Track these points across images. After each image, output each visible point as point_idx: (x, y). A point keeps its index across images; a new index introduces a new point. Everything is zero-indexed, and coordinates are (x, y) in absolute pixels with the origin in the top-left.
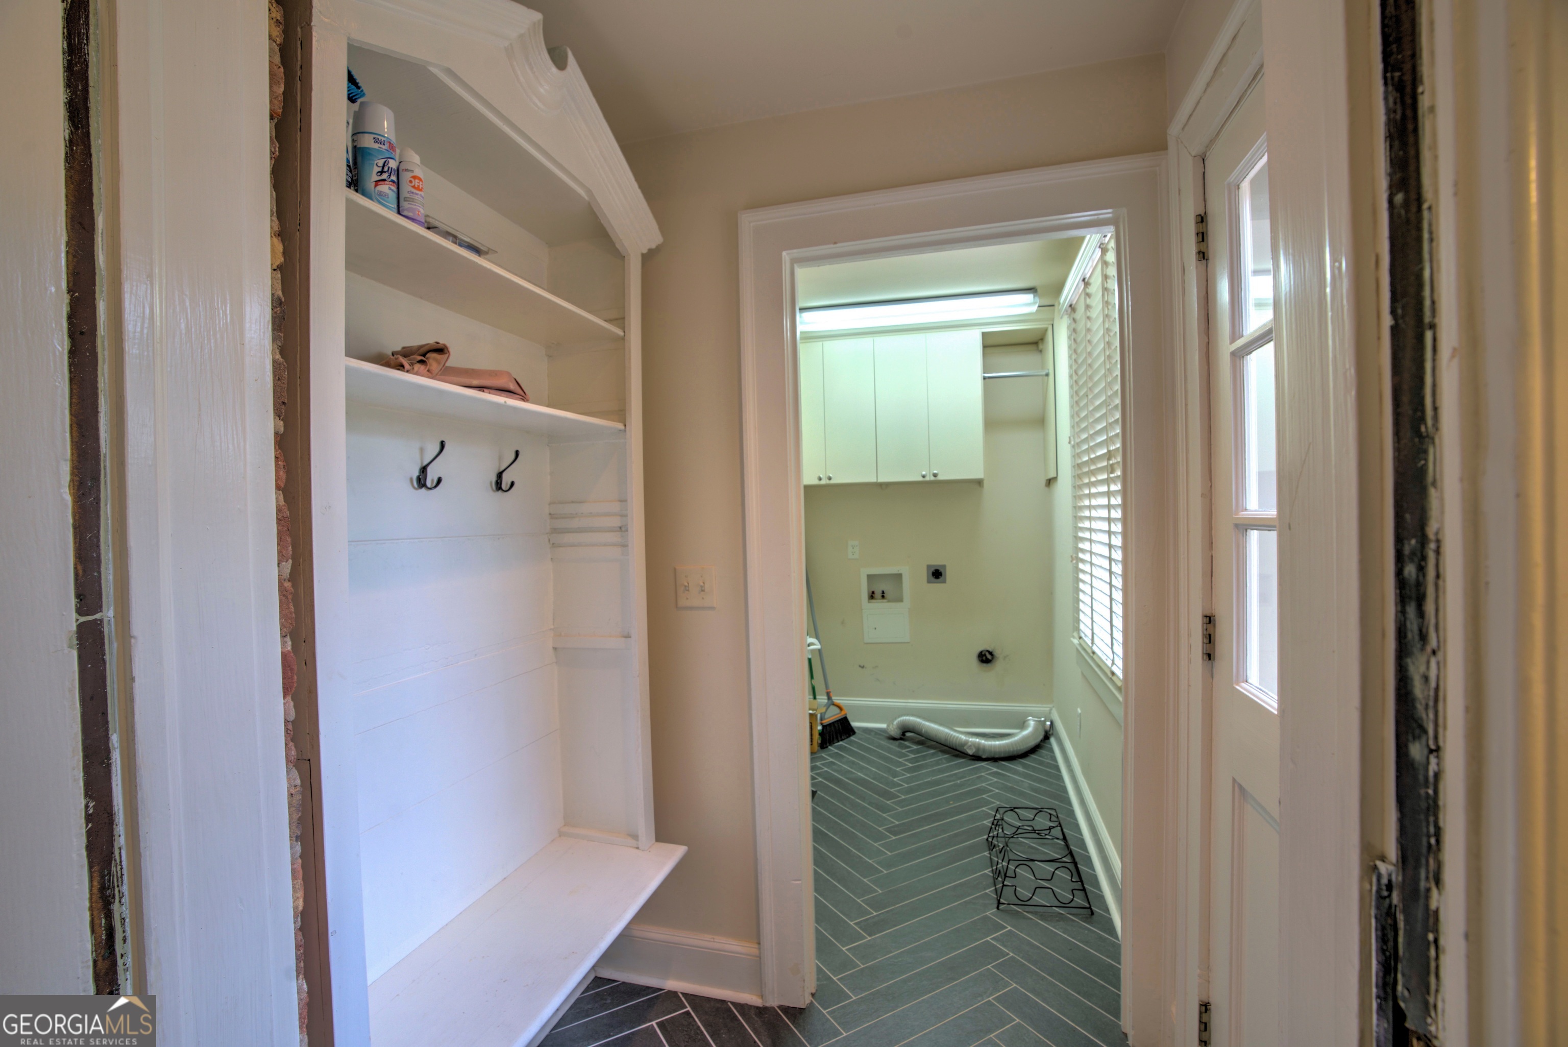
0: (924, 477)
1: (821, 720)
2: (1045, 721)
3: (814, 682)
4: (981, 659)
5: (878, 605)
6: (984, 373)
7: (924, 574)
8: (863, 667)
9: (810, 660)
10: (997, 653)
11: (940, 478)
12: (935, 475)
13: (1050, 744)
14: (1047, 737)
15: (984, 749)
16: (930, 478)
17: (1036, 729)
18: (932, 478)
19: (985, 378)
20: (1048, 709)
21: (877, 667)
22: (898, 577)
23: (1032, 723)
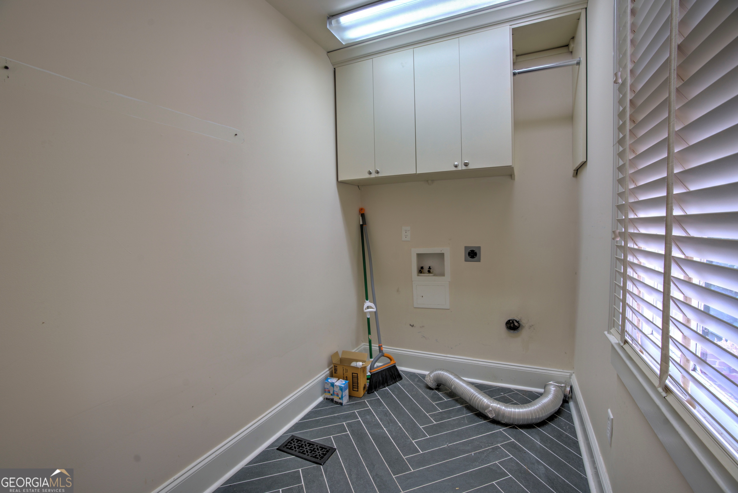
0: (456, 166)
1: (370, 370)
2: (565, 387)
3: (371, 337)
4: (509, 325)
5: (426, 278)
6: (514, 69)
7: (462, 254)
8: (413, 326)
9: (368, 319)
10: (523, 322)
11: (471, 167)
12: (466, 165)
13: (569, 409)
14: (566, 401)
15: (503, 415)
16: (461, 167)
17: (556, 396)
18: (464, 168)
19: (514, 74)
20: (568, 374)
21: (423, 326)
22: (441, 256)
23: (553, 389)
